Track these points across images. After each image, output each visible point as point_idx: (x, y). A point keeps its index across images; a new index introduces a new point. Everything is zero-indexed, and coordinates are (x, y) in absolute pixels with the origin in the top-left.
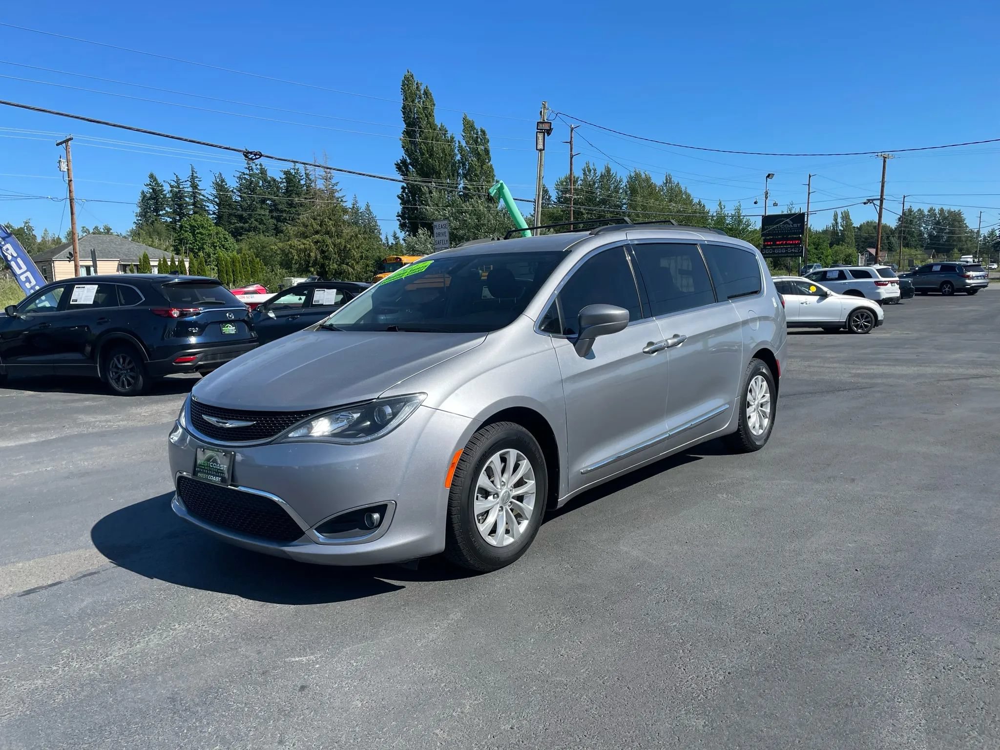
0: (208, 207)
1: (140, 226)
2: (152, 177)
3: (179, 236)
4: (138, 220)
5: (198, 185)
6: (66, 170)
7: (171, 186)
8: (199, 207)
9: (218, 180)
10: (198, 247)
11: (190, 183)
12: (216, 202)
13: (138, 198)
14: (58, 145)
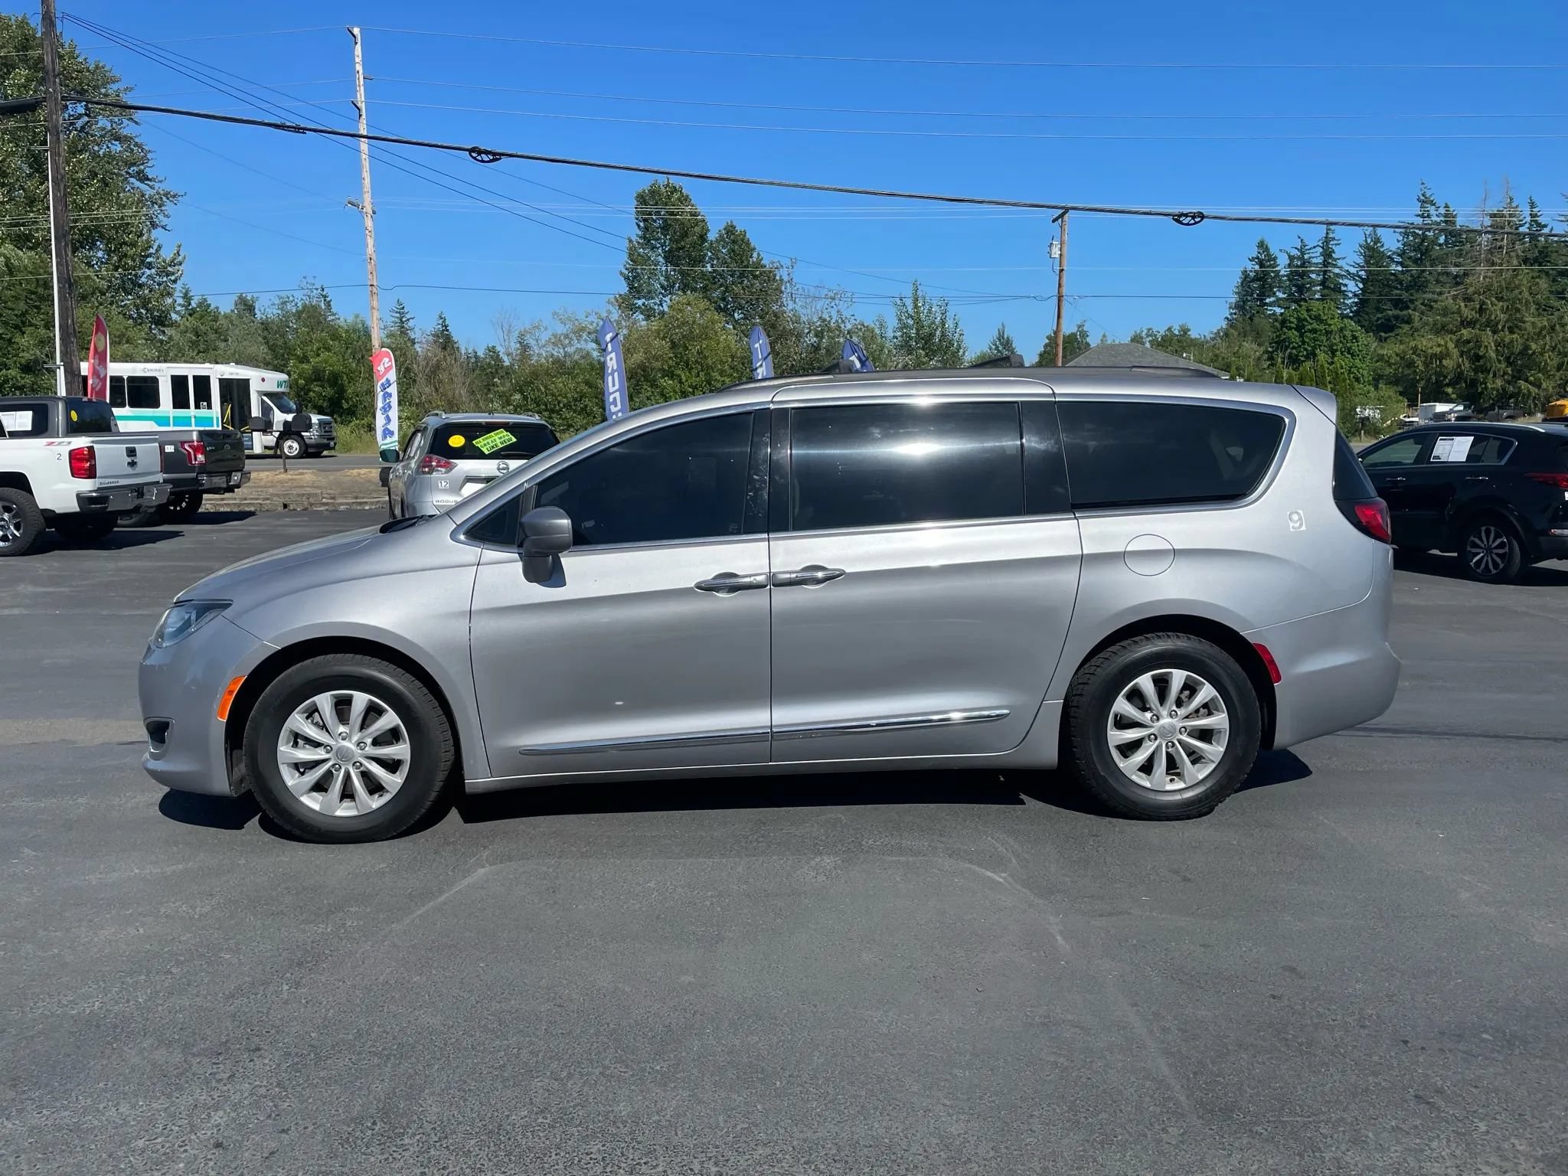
0: (1346, 285)
1: (1231, 323)
2: (1262, 246)
3: (1277, 336)
4: (1231, 314)
5: (1333, 252)
6: (1057, 256)
7: (1289, 256)
8: (1332, 288)
9: (1369, 240)
10: (1305, 353)
11: (1321, 250)
12: (1359, 277)
13: (1237, 279)
14: (1054, 221)
